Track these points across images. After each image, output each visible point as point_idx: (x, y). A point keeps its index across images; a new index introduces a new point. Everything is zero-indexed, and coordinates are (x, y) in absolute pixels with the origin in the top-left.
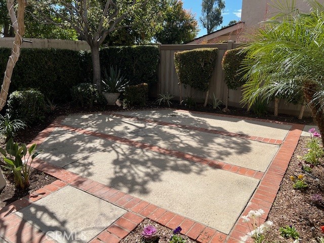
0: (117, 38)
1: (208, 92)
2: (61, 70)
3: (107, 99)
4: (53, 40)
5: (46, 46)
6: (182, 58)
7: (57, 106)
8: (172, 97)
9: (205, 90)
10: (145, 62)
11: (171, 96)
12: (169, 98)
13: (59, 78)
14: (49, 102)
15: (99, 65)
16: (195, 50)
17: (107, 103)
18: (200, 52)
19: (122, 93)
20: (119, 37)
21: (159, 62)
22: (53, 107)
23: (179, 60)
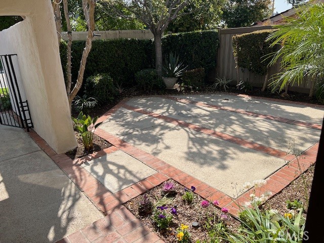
0: (181, 25)
1: (266, 76)
2: (128, 58)
3: (166, 83)
4: (123, 31)
5: (118, 37)
6: (241, 42)
7: (124, 90)
8: (229, 81)
9: (264, 74)
10: (204, 47)
11: (227, 80)
12: (226, 82)
13: (126, 65)
14: (118, 86)
15: (161, 52)
16: (253, 33)
17: (166, 87)
18: (259, 34)
19: (179, 77)
20: (184, 24)
21: (219, 46)
22: (121, 91)
23: (237, 43)
